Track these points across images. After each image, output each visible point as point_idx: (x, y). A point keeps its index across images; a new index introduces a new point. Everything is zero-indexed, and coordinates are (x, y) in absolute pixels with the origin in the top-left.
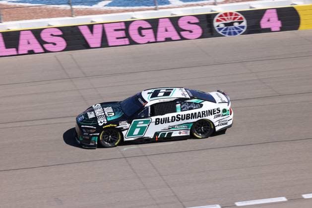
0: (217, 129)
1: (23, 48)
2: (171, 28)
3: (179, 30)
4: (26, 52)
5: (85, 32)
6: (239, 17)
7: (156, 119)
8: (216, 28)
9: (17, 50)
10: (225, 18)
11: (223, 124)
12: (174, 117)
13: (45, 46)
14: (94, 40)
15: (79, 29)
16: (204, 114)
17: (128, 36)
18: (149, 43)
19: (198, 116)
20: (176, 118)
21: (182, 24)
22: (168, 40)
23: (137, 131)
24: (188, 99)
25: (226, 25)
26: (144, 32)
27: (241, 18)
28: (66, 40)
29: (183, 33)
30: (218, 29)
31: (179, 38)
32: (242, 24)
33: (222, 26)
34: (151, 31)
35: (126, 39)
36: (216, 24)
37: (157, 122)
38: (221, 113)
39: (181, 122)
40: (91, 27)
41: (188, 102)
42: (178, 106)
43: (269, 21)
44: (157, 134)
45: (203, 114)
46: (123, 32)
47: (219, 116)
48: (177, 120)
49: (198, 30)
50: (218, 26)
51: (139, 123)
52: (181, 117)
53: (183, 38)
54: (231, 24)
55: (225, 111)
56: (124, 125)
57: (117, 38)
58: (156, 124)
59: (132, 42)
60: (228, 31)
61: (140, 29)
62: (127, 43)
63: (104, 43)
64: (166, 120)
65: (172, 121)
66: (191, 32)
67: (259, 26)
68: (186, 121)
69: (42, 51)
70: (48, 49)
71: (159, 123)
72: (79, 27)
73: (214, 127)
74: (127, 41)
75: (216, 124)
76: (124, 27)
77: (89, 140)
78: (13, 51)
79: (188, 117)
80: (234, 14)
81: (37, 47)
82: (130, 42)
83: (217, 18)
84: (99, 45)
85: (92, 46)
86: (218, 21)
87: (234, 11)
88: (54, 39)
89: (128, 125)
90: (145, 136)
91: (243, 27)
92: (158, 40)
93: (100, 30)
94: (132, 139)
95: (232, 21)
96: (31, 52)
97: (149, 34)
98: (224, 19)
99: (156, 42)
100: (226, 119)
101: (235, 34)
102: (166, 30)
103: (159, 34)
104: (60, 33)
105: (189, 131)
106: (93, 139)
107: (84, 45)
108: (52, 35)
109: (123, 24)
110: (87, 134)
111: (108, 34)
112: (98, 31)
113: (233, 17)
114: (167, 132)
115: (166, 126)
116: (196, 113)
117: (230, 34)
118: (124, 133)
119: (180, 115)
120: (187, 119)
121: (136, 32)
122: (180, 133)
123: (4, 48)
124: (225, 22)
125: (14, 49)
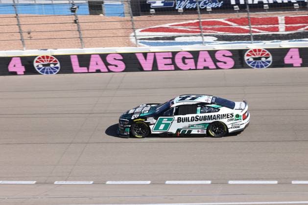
0: (230, 131)
1: (93, 67)
2: (209, 59)
3: (215, 61)
4: (95, 71)
5: (141, 58)
6: (267, 53)
7: (178, 118)
8: (246, 62)
9: (88, 69)
10: (255, 53)
11: (236, 127)
12: (194, 117)
13: (109, 67)
14: (147, 64)
15: (136, 56)
16: (219, 117)
17: (174, 63)
18: (190, 69)
19: (213, 118)
20: (195, 119)
21: (218, 56)
22: (206, 68)
23: (162, 127)
24: (208, 104)
25: (255, 59)
26: (186, 61)
27: (268, 54)
28: (125, 64)
29: (218, 64)
30: (248, 62)
31: (215, 67)
32: (268, 59)
33: (251, 59)
34: (193, 60)
35: (173, 66)
36: (246, 58)
37: (179, 120)
38: (234, 117)
39: (199, 122)
40: (145, 55)
41: (208, 107)
42: (199, 108)
43: (291, 58)
44: (178, 130)
45: (217, 117)
46: (170, 60)
47: (232, 120)
48: (196, 120)
49: (231, 62)
50: (248, 60)
51: (164, 119)
52: (199, 118)
53: (218, 68)
54: (260, 59)
55: (237, 116)
56: (151, 120)
57: (165, 65)
58: (178, 122)
59: (177, 68)
60: (256, 64)
61: (184, 59)
62: (173, 68)
63: (155, 67)
64: (187, 120)
65: (192, 121)
66: (225, 63)
67: (283, 61)
68: (203, 122)
69: (107, 70)
70: (111, 70)
71: (180, 122)
72: (136, 54)
73: (227, 129)
74: (172, 67)
75: (229, 126)
76: (171, 56)
77: (124, 131)
78: (85, 69)
79: (205, 118)
80: (262, 51)
81: (103, 67)
82: (175, 68)
83: (247, 53)
84: (151, 69)
85: (145, 69)
86: (248, 55)
87: (262, 48)
88: (116, 62)
89: (154, 121)
90: (169, 131)
91: (269, 62)
92: (198, 68)
93: (152, 58)
94: (158, 133)
95: (260, 56)
96: (98, 71)
97: (191, 63)
98: (253, 54)
99: (196, 69)
100: (238, 123)
101: (262, 67)
102: (205, 60)
103: (199, 64)
104: (121, 58)
105: (206, 130)
106: (126, 129)
107: (139, 68)
108: (115, 59)
109: (170, 53)
110: (122, 125)
111: (158, 61)
112: (150, 58)
113: (261, 53)
114: (187, 130)
115: (186, 124)
116: (211, 116)
117: (257, 67)
118: (151, 127)
119: (198, 116)
120: (204, 120)
121: (181, 61)
122: (198, 131)
123: (78, 66)
124: (254, 57)
125: (86, 68)
